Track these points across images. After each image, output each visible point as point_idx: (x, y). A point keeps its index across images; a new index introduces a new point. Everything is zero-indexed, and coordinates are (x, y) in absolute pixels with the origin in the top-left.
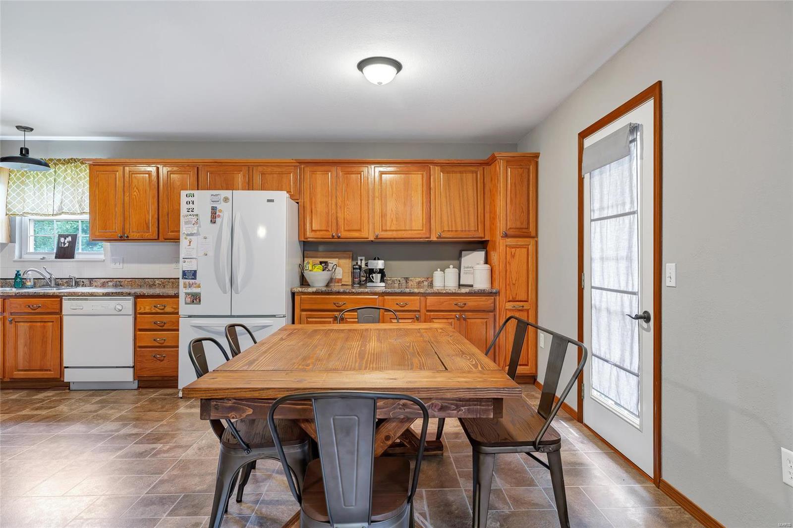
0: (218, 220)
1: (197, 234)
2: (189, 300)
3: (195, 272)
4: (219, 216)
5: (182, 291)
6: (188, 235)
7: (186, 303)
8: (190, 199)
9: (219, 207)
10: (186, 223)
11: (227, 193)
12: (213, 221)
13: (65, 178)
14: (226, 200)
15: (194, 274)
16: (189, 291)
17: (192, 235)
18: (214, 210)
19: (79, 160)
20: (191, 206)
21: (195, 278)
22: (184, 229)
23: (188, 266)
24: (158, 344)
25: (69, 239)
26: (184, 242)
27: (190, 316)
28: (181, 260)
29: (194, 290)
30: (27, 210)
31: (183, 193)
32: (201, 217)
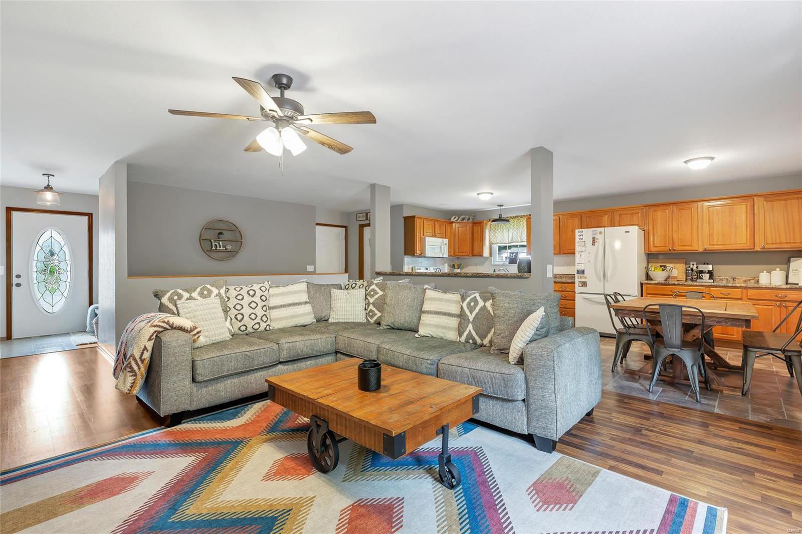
0: (596, 244)
1: (585, 251)
2: (580, 285)
3: (584, 271)
4: (597, 242)
5: (577, 280)
6: (580, 252)
7: (579, 286)
8: (581, 234)
9: (596, 237)
10: (578, 246)
11: (602, 229)
12: (593, 244)
13: (514, 226)
14: (600, 233)
15: (583, 272)
16: (580, 280)
17: (582, 252)
18: (594, 238)
19: (520, 216)
20: (581, 237)
21: (584, 274)
22: (577, 249)
23: (580, 268)
24: (563, 307)
25: (515, 254)
26: (577, 255)
27: (581, 293)
28: (576, 264)
29: (584, 280)
30: (498, 241)
31: (577, 231)
32: (586, 242)
